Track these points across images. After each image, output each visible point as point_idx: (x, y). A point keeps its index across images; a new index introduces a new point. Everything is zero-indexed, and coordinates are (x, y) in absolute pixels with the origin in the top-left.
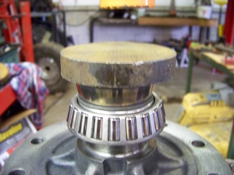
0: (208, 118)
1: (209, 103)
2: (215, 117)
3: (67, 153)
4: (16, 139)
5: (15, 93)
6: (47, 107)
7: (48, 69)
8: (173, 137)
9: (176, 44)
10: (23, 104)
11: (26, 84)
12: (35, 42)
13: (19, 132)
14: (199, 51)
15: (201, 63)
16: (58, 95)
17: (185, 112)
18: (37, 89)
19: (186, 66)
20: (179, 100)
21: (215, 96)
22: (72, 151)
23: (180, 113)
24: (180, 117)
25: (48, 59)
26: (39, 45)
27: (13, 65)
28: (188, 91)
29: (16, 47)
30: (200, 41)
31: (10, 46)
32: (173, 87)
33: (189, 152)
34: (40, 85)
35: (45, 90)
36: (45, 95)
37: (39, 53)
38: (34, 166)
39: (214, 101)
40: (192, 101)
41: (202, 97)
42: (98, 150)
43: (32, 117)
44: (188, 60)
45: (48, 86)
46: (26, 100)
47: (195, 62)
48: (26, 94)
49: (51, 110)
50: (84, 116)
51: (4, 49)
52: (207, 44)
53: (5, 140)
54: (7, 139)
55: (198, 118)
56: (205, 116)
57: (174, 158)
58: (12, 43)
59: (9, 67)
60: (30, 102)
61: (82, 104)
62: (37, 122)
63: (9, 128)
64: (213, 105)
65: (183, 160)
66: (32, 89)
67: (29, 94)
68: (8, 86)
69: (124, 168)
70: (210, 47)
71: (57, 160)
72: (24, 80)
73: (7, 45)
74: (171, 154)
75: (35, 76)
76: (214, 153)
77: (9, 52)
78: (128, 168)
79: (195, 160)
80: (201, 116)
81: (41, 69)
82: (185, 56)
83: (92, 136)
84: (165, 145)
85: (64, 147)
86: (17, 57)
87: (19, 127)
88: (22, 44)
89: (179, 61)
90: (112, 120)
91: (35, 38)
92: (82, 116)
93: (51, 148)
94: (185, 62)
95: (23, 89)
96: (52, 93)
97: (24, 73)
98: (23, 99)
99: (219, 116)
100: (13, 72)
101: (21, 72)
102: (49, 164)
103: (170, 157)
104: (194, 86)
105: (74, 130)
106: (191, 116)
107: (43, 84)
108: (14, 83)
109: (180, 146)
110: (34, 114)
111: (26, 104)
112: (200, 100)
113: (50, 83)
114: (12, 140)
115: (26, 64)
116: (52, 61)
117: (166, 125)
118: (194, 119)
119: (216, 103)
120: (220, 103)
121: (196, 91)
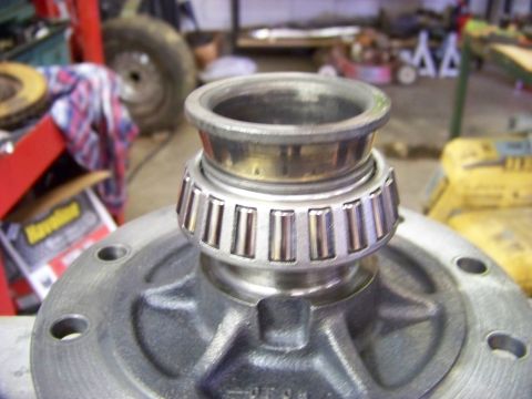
0: (500, 197)
1: (502, 163)
2: (516, 195)
3: (179, 283)
4: (66, 238)
5: (62, 134)
6: (133, 165)
7: (135, 77)
8: (416, 248)
9: (433, 23)
10: (79, 160)
11: (85, 114)
12: (104, 15)
13: (73, 222)
14: (484, 41)
15: (489, 67)
16: (159, 137)
17: (447, 181)
18: (111, 126)
19: (454, 73)
20: (435, 154)
21: (518, 146)
22: (188, 277)
23: (434, 184)
24: (436, 192)
25: (135, 56)
26: (114, 23)
27: (55, 70)
28: (456, 133)
29: (62, 26)
30: (487, 17)
31: (48, 25)
32: (421, 122)
33: (449, 285)
34: (117, 116)
35: (128, 128)
36: (128, 139)
37: (114, 43)
38: (106, 309)
39: (514, 158)
40: (464, 156)
41: (486, 148)
42: (245, 280)
43: (102, 190)
44: (457, 60)
45: (136, 118)
46: (85, 150)
47: (473, 65)
48: (87, 137)
49: (142, 172)
50: (216, 204)
51: (34, 33)
52: (504, 24)
53: (43, 240)
54: (48, 236)
55: (476, 196)
56: (492, 192)
57: (415, 298)
58: (53, 19)
59: (48, 75)
60: (96, 155)
61: (211, 174)
62: (112, 199)
63: (52, 213)
64: (513, 168)
65: (436, 302)
66: (100, 126)
67: (94, 137)
68: (45, 118)
69: (303, 319)
70: (512, 31)
71: (155, 296)
72: (82, 106)
73: (41, 24)
74: (410, 288)
75: (106, 95)
76: (506, 288)
77: (45, 40)
78: (311, 319)
79: (463, 304)
80: (482, 192)
81: (119, 79)
82: (451, 50)
83: (234, 251)
84: (397, 267)
85: (173, 266)
86: (65, 50)
87: (73, 210)
88: (75, 20)
89: (437, 62)
90: (278, 215)
91: (106, 6)
92: (211, 205)
93: (143, 270)
94: (452, 65)
95: (79, 127)
96: (146, 133)
97: (82, 88)
98: (81, 148)
99: (523, 193)
100: (56, 87)
101: (73, 88)
102: (139, 306)
103: (406, 294)
104: (469, 120)
105: (193, 234)
106: (460, 191)
107: (124, 114)
108: (60, 111)
109: (431, 270)
110: (106, 182)
111: (86, 159)
112: (481, 155)
113: (141, 110)
114: (58, 239)
115: (85, 69)
116: (144, 59)
117: (402, 220)
118: (466, 198)
119: (518, 163)
120: (527, 164)
121: (474, 133)
